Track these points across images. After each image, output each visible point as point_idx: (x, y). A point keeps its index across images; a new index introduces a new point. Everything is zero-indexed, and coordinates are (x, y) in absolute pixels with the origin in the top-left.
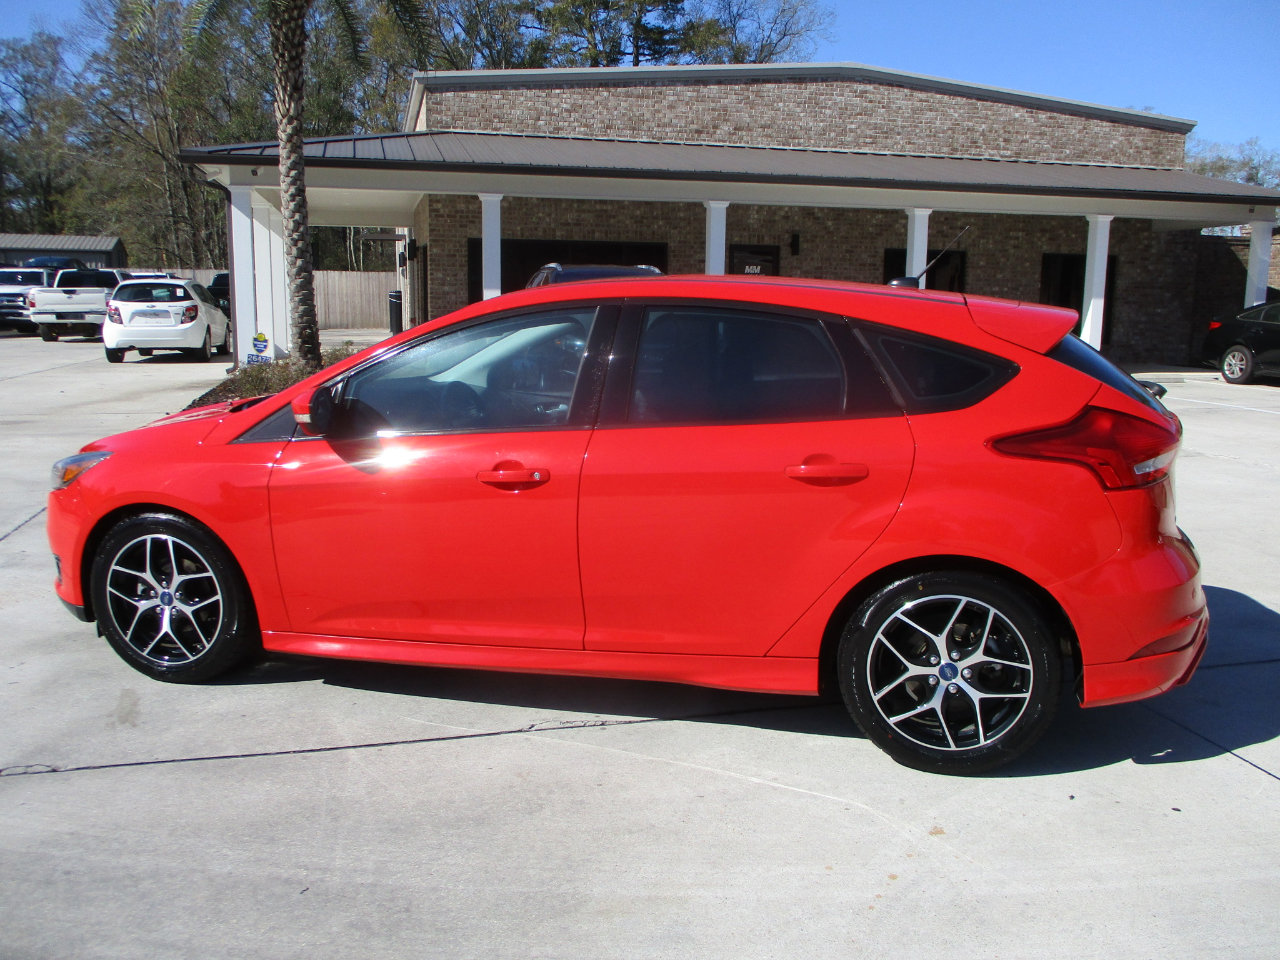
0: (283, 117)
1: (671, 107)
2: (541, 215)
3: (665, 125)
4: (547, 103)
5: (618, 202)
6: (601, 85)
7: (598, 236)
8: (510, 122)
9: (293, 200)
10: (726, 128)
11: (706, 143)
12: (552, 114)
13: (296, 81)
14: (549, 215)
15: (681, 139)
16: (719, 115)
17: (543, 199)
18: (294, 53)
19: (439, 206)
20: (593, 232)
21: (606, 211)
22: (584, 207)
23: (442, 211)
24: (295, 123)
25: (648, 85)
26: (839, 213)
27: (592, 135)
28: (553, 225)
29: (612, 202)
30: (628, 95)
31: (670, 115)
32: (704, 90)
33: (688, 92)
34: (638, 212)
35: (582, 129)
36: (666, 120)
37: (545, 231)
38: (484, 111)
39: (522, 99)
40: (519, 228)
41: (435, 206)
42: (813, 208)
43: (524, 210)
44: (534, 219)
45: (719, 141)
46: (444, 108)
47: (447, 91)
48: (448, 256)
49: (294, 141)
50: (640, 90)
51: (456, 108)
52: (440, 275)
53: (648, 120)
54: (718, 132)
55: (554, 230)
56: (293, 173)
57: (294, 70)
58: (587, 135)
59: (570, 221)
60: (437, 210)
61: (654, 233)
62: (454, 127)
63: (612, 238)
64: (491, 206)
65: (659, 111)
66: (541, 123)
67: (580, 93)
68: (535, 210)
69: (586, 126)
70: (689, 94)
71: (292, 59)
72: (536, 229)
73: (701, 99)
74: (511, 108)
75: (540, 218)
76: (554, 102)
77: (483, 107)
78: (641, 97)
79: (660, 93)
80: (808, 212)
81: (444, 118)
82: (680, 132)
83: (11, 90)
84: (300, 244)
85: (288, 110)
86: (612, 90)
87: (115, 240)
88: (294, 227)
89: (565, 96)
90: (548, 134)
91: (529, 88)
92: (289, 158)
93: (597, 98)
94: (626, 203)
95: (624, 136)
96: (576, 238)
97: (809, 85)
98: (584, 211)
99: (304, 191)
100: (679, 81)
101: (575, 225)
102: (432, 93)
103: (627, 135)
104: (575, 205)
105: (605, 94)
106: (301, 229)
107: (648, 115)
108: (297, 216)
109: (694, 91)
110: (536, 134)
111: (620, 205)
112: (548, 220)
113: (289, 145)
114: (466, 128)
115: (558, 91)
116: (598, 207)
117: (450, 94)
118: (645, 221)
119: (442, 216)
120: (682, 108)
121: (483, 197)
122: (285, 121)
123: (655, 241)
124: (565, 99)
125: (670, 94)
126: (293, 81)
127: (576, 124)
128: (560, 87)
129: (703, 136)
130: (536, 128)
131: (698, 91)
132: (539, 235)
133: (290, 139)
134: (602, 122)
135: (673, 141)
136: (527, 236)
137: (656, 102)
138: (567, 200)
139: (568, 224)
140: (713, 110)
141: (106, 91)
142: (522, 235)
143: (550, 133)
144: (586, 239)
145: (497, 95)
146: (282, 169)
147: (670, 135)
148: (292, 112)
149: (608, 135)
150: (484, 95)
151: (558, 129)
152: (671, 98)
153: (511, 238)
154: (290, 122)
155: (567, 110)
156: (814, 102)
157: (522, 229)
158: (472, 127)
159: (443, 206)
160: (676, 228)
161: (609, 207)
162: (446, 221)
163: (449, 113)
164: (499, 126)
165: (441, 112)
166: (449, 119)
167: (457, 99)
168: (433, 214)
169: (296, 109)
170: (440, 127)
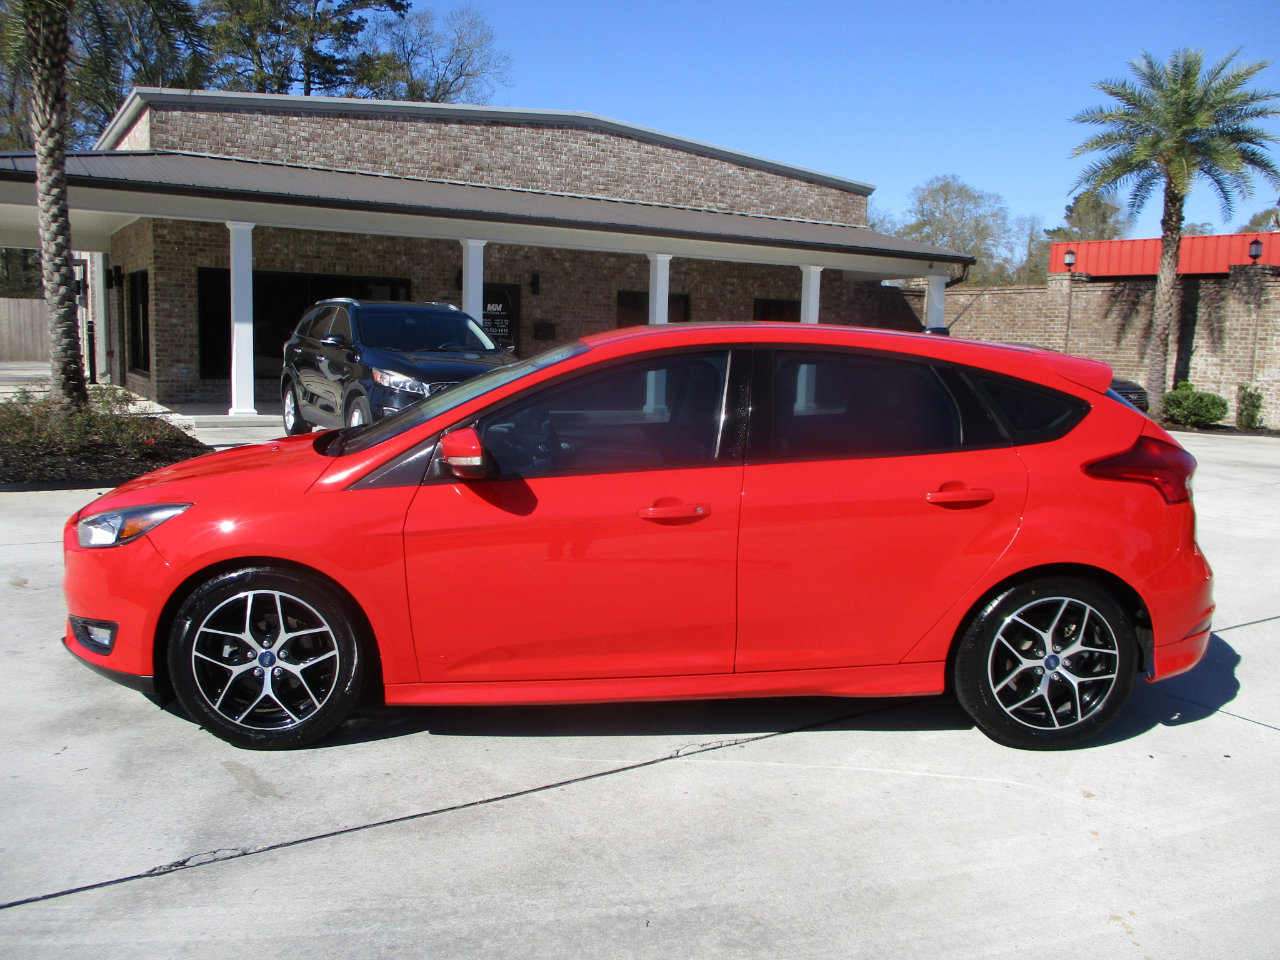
0: (43, 128)
1: (413, 143)
2: (277, 245)
3: (407, 161)
4: (284, 130)
5: (359, 235)
6: (341, 116)
7: (339, 270)
8: (244, 147)
9: (55, 221)
10: (468, 167)
11: (448, 181)
12: (289, 142)
13: (58, 90)
14: (287, 246)
15: (423, 176)
16: (460, 154)
17: (280, 229)
18: (56, 60)
19: (166, 231)
20: (334, 265)
21: (346, 244)
22: (325, 239)
23: (168, 238)
24: (57, 136)
25: (389, 119)
26: (575, 255)
27: (332, 166)
28: (291, 257)
29: (353, 235)
30: (368, 128)
31: (412, 151)
32: (445, 128)
33: (430, 130)
34: (380, 247)
35: (322, 159)
36: (408, 156)
37: (282, 263)
38: (215, 133)
39: (257, 124)
41: (161, 231)
42: (552, 249)
43: (260, 240)
44: (270, 251)
45: (461, 180)
46: (170, 127)
47: (174, 109)
48: (176, 285)
49: (56, 156)
50: (381, 123)
51: (183, 128)
52: (167, 306)
53: (389, 155)
54: (460, 170)
55: (293, 262)
56: (55, 191)
57: (56, 78)
58: (327, 165)
59: (309, 253)
60: (162, 236)
61: (396, 268)
62: (181, 149)
63: (354, 272)
64: (240, 233)
65: (401, 146)
66: (278, 150)
67: (319, 123)
68: (272, 240)
69: (325, 156)
70: (431, 131)
71: (54, 65)
72: (273, 260)
73: (443, 137)
74: (245, 132)
75: (277, 248)
76: (292, 129)
77: (214, 129)
78: (381, 130)
79: (402, 128)
80: (547, 253)
81: (170, 138)
82: (422, 168)
85: (49, 122)
86: (353, 121)
88: (57, 250)
89: (303, 124)
90: (285, 162)
91: (264, 113)
92: (49, 174)
93: (337, 129)
94: (368, 237)
95: (365, 169)
96: (316, 271)
97: (546, 131)
98: (325, 243)
99: (66, 212)
100: (421, 118)
101: (315, 257)
102: (154, 110)
103: (368, 168)
104: (315, 237)
105: (345, 125)
107: (389, 150)
108: (60, 239)
109: (435, 128)
110: (273, 161)
111: (361, 238)
112: (286, 251)
113: (50, 160)
114: (195, 150)
115: (296, 119)
116: (339, 240)
117: (177, 114)
118: (388, 256)
119: (169, 243)
120: (423, 145)
121: (229, 225)
122: (45, 133)
123: (398, 277)
124: (302, 127)
125: (412, 130)
126: (54, 90)
127: (315, 154)
128: (297, 114)
129: (445, 173)
130: (272, 154)
131: (440, 129)
132: (276, 267)
133: (51, 153)
134: (343, 153)
135: (415, 177)
137: (397, 137)
138: (305, 231)
139: (307, 257)
140: (455, 148)
144: (327, 273)
145: (230, 119)
146: (41, 186)
147: (413, 172)
148: (53, 124)
149: (349, 167)
150: (217, 117)
151: (296, 158)
152: (413, 134)
154: (51, 135)
155: (305, 139)
156: (549, 147)
158: (202, 150)
159: (170, 232)
160: (418, 264)
161: (351, 241)
162: (173, 249)
163: (176, 133)
164: (231, 150)
165: (166, 132)
166: (176, 140)
167: (185, 119)
168: (158, 240)
169: (59, 121)
170: (167, 148)
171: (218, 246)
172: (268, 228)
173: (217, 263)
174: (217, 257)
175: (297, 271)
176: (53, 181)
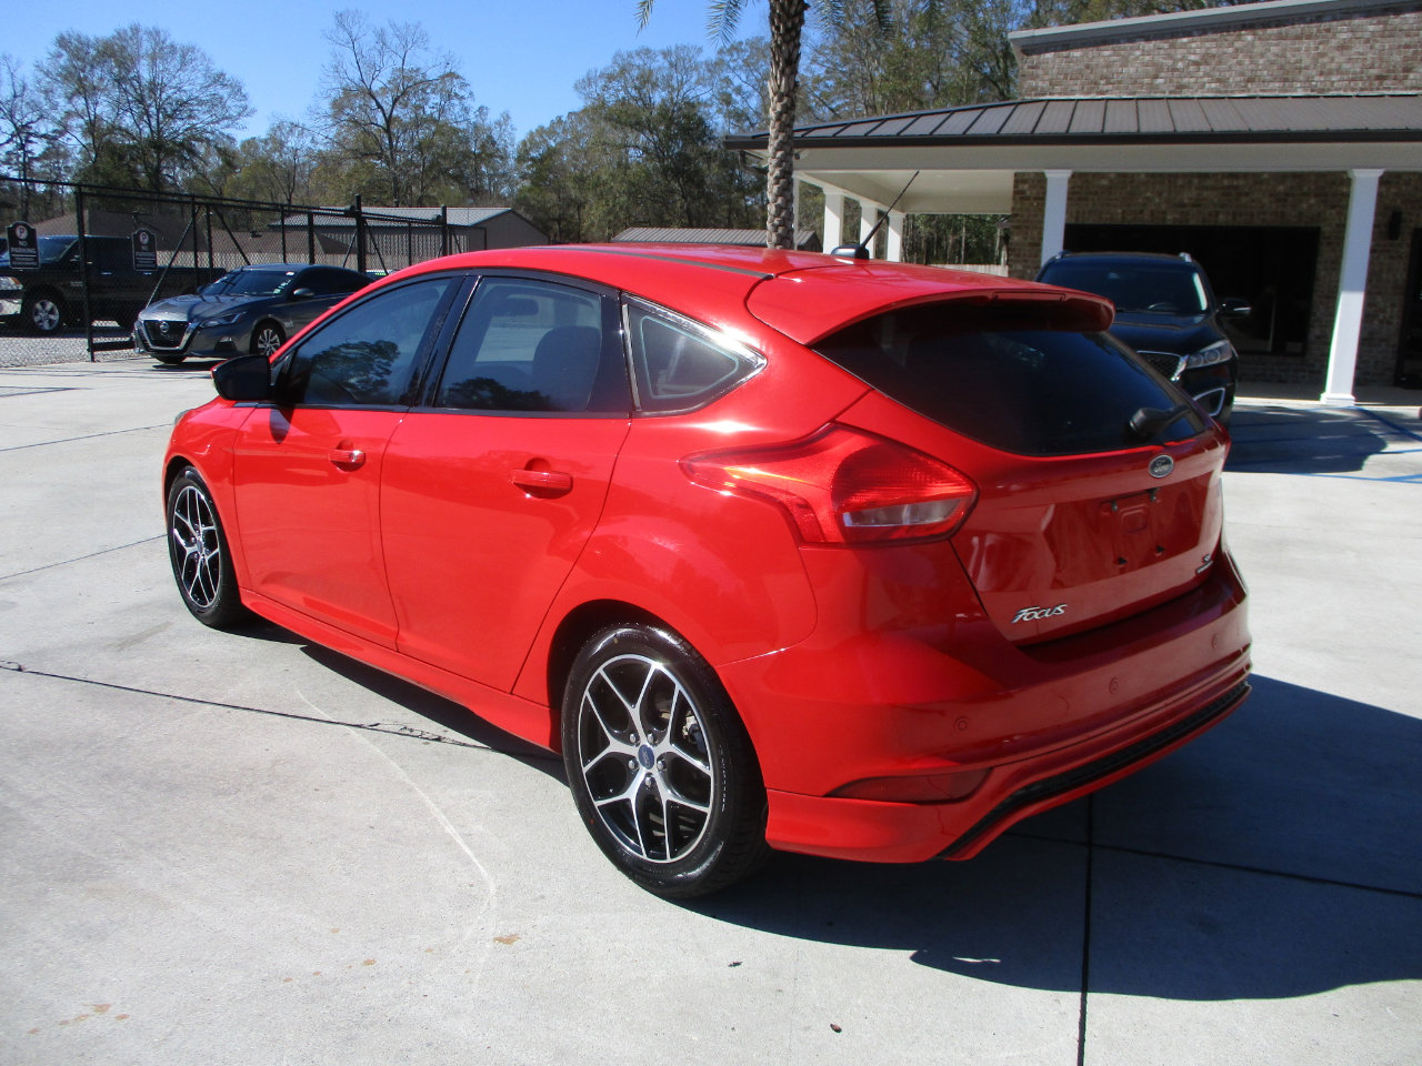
0: (775, 94)
1: (1342, 47)
2: (1148, 194)
3: (1330, 73)
4: (1170, 56)
5: (1255, 175)
6: (1244, 27)
7: (1222, 219)
8: (1120, 82)
9: (777, 183)
11: (1391, 92)
12: (1175, 70)
13: (790, 54)
14: (1160, 194)
15: (1353, 90)
16: (1415, 53)
17: (1153, 175)
18: (790, 25)
19: (1026, 186)
20: (1217, 214)
21: (1236, 187)
22: (1209, 183)
23: (1028, 193)
24: (785, 100)
25: (1312, 22)
27: (1226, 92)
28: (1163, 207)
29: (1246, 175)
30: (1281, 37)
31: (1339, 58)
32: (1394, 20)
33: (1370, 26)
34: (1281, 188)
35: (1213, 85)
36: (1334, 66)
37: (1152, 213)
38: (1089, 71)
39: (1138, 53)
40: (1119, 211)
41: (1021, 187)
43: (1129, 189)
44: (1140, 201)
45: (1412, 88)
46: (1040, 72)
47: (1047, 51)
48: (1030, 244)
49: (783, 119)
50: (1298, 28)
51: (1055, 71)
52: (1019, 267)
53: (1306, 68)
54: (1411, 76)
55: (1164, 213)
56: (779, 154)
58: (1220, 92)
59: (1186, 201)
60: (1022, 192)
61: (1301, 213)
62: (1051, 94)
63: (1241, 221)
64: (1058, 183)
65: (1323, 55)
66: (1160, 81)
67: (1215, 40)
69: (1219, 81)
70: (1371, 28)
71: (787, 30)
72: (1142, 212)
73: (1389, 33)
74: (1124, 65)
75: (1147, 198)
76: (1179, 53)
77: (1088, 67)
78: (1298, 38)
79: (1328, 30)
81: (1040, 84)
82: (1353, 80)
84: (780, 230)
85: (779, 87)
86: (1260, 32)
87: (811, 233)
89: (1194, 45)
90: (1167, 95)
91: (1148, 39)
92: (776, 138)
93: (1238, 44)
94: (1266, 176)
95: (1271, 90)
96: (1193, 222)
98: (1207, 188)
99: (790, 173)
100: (1355, 13)
101: (1194, 206)
102: (1028, 55)
103: (1275, 88)
104: (1196, 181)
105: (1250, 38)
106: (783, 214)
107: (1306, 61)
108: (780, 201)
109: (1379, 23)
110: (1153, 95)
111: (1256, 178)
112: (1157, 200)
113: (777, 124)
114: (1065, 94)
115: (1185, 40)
116: (1226, 182)
117: (1049, 55)
118: (1290, 199)
119: (1028, 198)
120: (1358, 48)
121: (1050, 174)
122: (775, 98)
123: (1303, 225)
124: (1195, 47)
125: (1343, 30)
126: (786, 55)
127: (1206, 79)
128: (1188, 34)
129: (1387, 83)
130: (1152, 87)
131: (1385, 23)
132: (1146, 219)
133: (779, 116)
134: (1242, 74)
135: (1342, 93)
136: (1130, 220)
137: (1320, 43)
138: (1185, 175)
139: (1184, 205)
140: (1407, 46)
141: (830, 83)
142: (1123, 218)
143: (1171, 92)
144: (1207, 224)
145: (1107, 52)
146: (770, 150)
147: (1338, 85)
148: (782, 89)
149: (1249, 91)
150: (1091, 52)
151: (1181, 87)
152: (1344, 36)
153: (1108, 222)
154: (780, 100)
155: (1196, 63)
157: (1123, 212)
158: (1073, 92)
159: (1030, 187)
160: (1333, 207)
161: (1241, 182)
162: (1032, 205)
163: (1046, 78)
164: (1106, 88)
165: (1034, 77)
166: (1046, 85)
167: (1058, 60)
168: (1018, 197)
169: (787, 84)
170: (1036, 95)
171: (1079, 199)
172: (1138, 174)
173: (1077, 218)
174: (1078, 212)
175: (1168, 223)
176: (778, 145)
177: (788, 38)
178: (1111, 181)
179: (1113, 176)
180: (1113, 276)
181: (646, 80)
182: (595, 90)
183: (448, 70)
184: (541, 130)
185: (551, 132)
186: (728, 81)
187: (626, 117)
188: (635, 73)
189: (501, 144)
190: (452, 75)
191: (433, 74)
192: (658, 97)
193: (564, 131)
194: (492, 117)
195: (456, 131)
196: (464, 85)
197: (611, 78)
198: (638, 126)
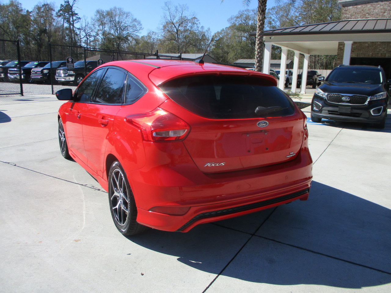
0: (258, 20)
2: (380, 48)
8: (373, 15)
13: (263, 9)
17: (382, 42)
19: (342, 46)
24: (261, 22)
28: (385, 52)
37: (381, 54)
38: (363, 11)
39: (379, 6)
40: (371, 53)
41: (340, 46)
43: (374, 47)
44: (377, 50)
46: (348, 12)
47: (350, 6)
49: (261, 27)
51: (352, 12)
55: (385, 54)
60: (341, 48)
62: (351, 19)
64: (348, 45)
66: (386, 14)
68: (379, 46)
72: (378, 54)
74: (374, 9)
75: (380, 49)
77: (363, 10)
81: (347, 16)
83: (277, 20)
84: (258, 59)
87: (291, 61)
88: (257, 53)
90: (388, 18)
92: (258, 33)
102: (344, 7)
106: (259, 54)
108: (259, 50)
110: (383, 18)
112: (383, 50)
113: (259, 29)
114: (355, 18)
117: (350, 7)
119: (342, 50)
121: (346, 42)
130: (383, 16)
132: (379, 56)
133: (259, 26)
136: (374, 56)
142: (372, 56)
143: (389, 17)
145: (369, 6)
148: (261, 19)
150: (364, 6)
153: (367, 57)
157: (372, 54)
158: (358, 18)
163: (350, 14)
164: (368, 16)
165: (346, 14)
166: (349, 16)
167: (353, 8)
168: (339, 49)
169: (262, 17)
170: (346, 19)
171: (358, 50)
172: (378, 42)
173: (357, 56)
174: (358, 54)
175: (386, 57)
177: (263, 4)
178: (369, 44)
179: (369, 43)
180: (354, 72)
181: (247, 18)
182: (233, 21)
183: (194, 17)
184: (218, 33)
185: (221, 33)
186: (271, 18)
187: (241, 28)
188: (244, 16)
189: (207, 37)
190: (195, 18)
191: (189, 18)
192: (250, 23)
193: (224, 33)
194: (205, 29)
195: (195, 33)
196: (198, 21)
197: (237, 18)
198: (244, 31)
